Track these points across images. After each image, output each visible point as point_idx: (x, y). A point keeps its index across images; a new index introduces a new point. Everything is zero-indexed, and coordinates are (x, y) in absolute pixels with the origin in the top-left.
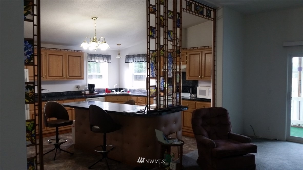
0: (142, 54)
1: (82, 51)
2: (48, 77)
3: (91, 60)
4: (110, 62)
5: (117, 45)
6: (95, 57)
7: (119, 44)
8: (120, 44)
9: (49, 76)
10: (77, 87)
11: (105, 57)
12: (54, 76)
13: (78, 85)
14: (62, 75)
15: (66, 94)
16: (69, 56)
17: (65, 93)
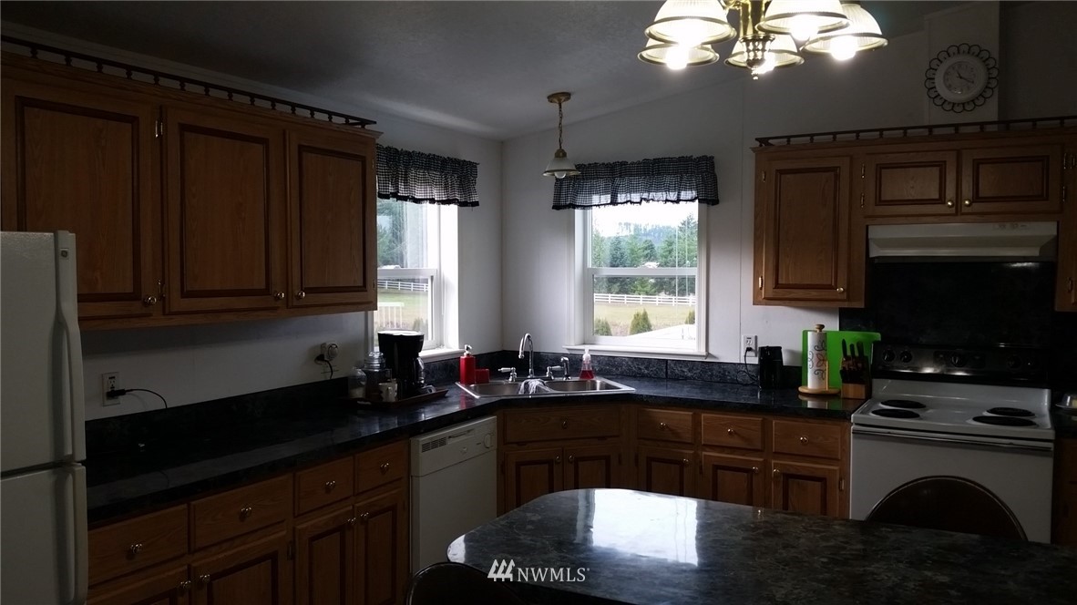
0: (681, 159)
1: (363, 122)
2: (178, 303)
3: (391, 189)
4: (476, 204)
5: (551, 98)
6: (412, 173)
7: (563, 94)
8: (567, 95)
9: (185, 294)
10: (320, 358)
11: (454, 171)
13: (323, 346)
14: (263, 285)
16: (301, 148)
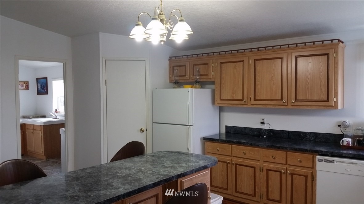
2: (253, 102)
9: (255, 100)
10: (340, 126)
12: (265, 98)
14: (280, 98)
15: (312, 138)
17: (310, 135)
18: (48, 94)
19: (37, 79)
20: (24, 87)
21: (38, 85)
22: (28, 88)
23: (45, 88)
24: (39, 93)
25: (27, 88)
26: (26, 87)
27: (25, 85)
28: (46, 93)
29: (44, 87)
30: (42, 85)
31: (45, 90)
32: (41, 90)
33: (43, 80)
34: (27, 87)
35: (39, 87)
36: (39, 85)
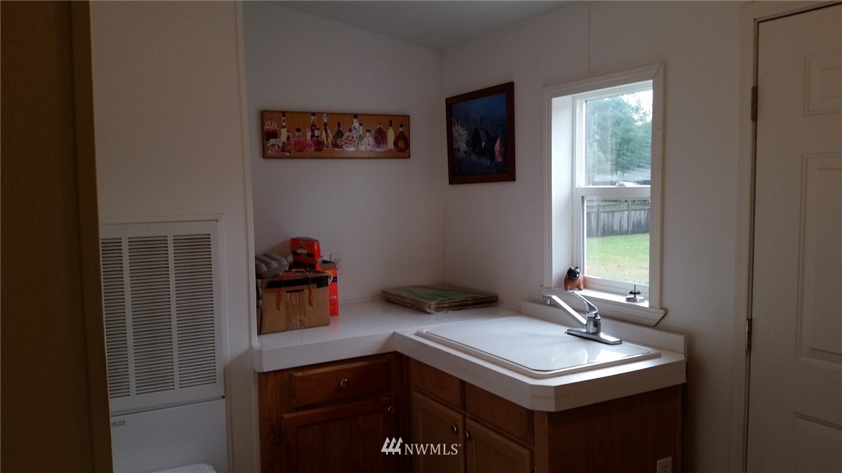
18: (515, 180)
19: (451, 103)
20: (390, 144)
21: (456, 135)
22: (407, 145)
23: (497, 146)
24: (460, 173)
25: (401, 150)
26: (396, 144)
27: (391, 135)
28: (505, 171)
29: (491, 142)
30: (476, 131)
31: (499, 159)
32: (474, 158)
33: (484, 101)
34: (401, 144)
35: (462, 146)
36: (462, 134)
